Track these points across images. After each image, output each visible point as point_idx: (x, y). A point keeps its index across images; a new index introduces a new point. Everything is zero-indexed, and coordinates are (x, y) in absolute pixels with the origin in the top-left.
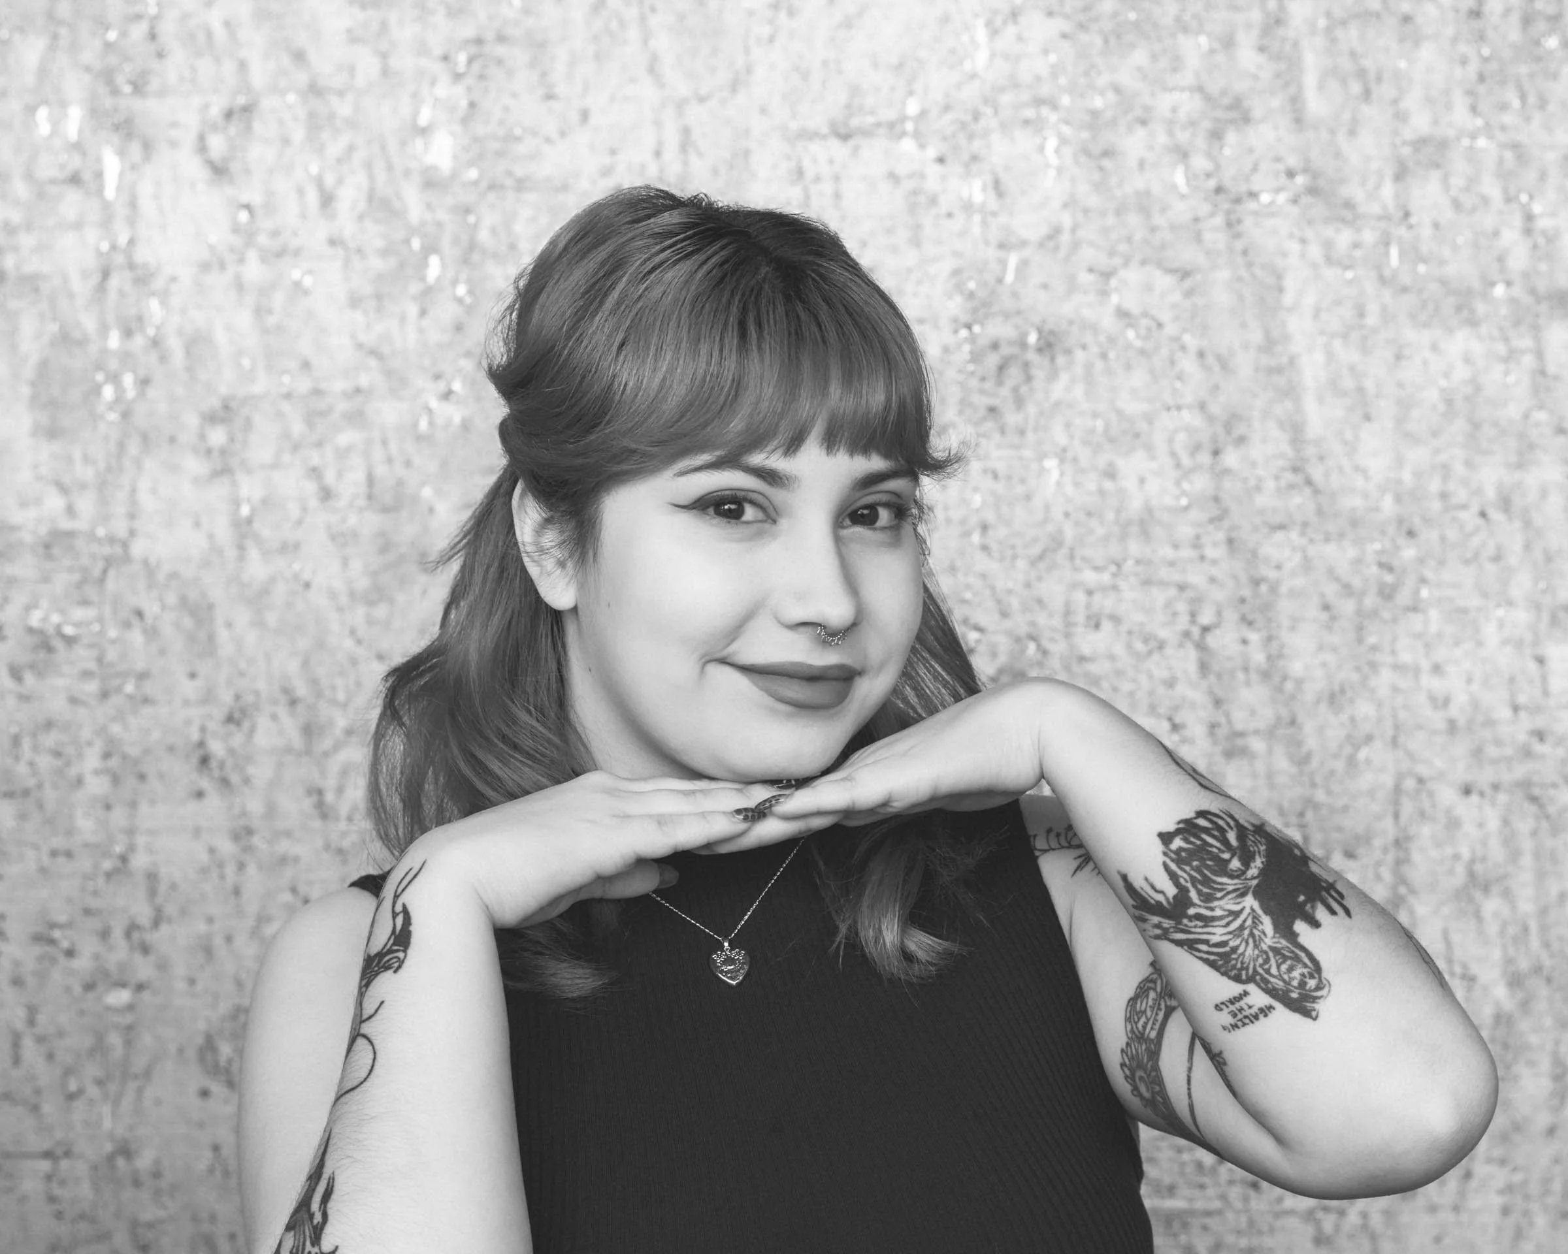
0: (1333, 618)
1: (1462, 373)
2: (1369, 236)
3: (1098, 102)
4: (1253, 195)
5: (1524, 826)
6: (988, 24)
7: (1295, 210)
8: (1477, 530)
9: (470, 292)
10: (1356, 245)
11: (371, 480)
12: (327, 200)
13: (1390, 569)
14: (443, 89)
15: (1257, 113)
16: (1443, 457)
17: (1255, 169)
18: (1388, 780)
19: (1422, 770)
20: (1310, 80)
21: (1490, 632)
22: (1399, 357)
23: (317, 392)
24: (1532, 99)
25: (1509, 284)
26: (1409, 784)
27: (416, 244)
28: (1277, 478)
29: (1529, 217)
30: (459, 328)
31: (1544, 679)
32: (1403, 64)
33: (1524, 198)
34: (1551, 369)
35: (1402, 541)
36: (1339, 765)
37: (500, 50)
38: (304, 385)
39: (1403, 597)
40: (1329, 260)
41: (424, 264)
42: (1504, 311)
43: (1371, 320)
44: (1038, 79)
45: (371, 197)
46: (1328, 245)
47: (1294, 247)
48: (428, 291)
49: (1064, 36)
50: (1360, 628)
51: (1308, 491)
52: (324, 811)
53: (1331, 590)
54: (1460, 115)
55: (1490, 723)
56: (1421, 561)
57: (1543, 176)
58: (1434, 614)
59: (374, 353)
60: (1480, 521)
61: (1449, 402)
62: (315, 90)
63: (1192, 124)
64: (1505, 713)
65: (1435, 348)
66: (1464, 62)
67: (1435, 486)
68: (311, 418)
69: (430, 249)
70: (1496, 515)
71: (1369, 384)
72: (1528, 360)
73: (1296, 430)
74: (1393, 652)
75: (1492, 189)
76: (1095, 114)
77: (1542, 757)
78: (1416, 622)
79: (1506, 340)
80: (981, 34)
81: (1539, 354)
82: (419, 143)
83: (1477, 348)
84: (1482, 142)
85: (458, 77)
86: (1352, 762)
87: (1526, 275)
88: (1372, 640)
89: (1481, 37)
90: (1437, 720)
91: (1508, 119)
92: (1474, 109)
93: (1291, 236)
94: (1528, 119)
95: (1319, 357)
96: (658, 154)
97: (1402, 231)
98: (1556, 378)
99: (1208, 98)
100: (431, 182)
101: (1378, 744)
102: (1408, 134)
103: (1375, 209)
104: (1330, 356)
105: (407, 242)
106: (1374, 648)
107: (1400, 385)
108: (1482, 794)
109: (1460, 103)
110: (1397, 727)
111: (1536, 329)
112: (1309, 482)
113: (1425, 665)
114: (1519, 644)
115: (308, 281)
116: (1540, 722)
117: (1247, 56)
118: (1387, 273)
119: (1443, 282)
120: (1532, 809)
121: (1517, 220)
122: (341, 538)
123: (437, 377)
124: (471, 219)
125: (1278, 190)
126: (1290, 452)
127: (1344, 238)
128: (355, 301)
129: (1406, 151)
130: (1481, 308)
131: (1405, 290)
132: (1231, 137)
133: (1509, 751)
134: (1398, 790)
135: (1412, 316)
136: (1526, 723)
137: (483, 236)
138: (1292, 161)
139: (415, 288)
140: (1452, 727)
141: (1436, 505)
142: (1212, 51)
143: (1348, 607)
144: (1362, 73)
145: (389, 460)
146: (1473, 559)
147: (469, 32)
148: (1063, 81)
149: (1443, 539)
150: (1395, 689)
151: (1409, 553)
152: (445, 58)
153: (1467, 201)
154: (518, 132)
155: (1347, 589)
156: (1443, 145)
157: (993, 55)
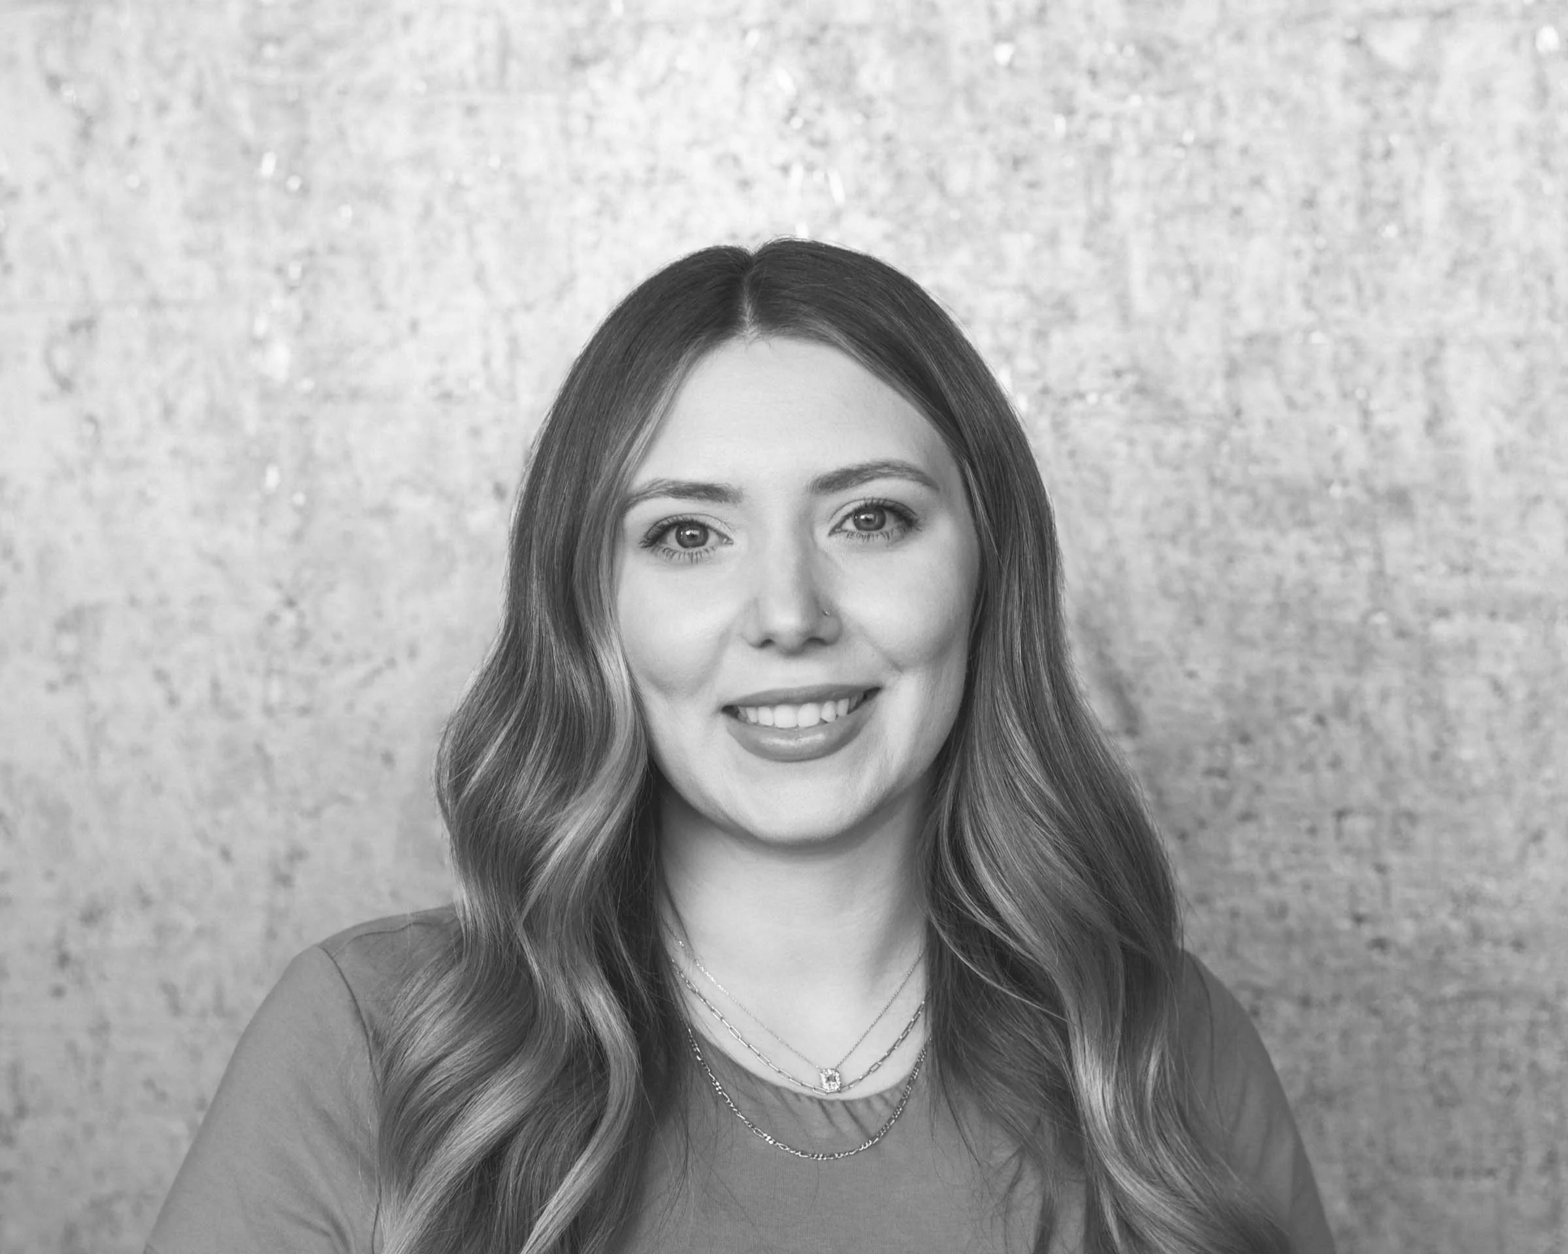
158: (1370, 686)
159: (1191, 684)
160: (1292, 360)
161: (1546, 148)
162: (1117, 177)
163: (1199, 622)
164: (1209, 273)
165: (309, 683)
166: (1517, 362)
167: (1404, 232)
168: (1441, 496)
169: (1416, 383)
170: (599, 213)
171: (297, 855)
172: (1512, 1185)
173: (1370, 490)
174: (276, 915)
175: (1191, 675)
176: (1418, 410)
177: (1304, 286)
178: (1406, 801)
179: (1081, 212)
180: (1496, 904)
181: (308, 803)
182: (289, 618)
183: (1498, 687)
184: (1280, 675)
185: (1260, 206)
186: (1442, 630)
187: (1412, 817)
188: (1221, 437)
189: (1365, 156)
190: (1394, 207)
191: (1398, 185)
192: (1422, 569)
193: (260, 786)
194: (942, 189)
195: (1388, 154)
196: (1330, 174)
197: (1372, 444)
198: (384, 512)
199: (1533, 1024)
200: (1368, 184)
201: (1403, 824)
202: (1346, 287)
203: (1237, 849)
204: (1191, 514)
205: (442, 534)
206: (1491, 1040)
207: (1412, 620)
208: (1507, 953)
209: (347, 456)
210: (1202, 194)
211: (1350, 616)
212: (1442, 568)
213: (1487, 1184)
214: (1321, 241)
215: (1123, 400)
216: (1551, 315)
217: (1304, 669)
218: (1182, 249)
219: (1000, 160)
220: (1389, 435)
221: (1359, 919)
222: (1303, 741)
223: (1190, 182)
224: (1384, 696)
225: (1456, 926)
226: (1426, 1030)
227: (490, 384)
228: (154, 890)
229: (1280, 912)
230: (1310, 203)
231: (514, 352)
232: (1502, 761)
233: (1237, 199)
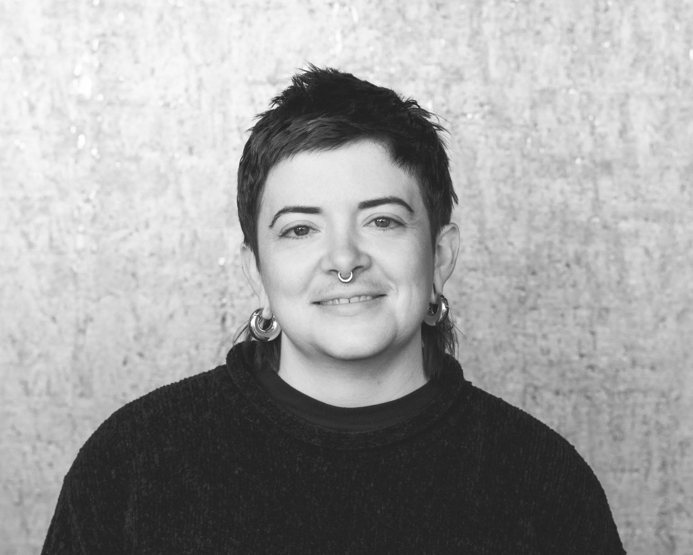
0: (497, 312)
1: (559, 199)
2: (518, 135)
3: (393, 70)
4: (464, 115)
5: (584, 410)
6: (342, 32)
7: (483, 122)
8: (564, 273)
9: (99, 152)
10: (511, 139)
11: (51, 239)
12: (32, 108)
13: (523, 289)
14: (87, 58)
15: (467, 76)
16: (549, 239)
17: (465, 102)
18: (520, 387)
19: (537, 383)
20: (492, 61)
21: (570, 320)
22: (530, 192)
23: (26, 198)
24: (596, 72)
25: (583, 158)
26: (531, 389)
27: (73, 130)
28: (472, 247)
29: (593, 127)
30: (93, 169)
31: (595, 342)
32: (535, 54)
33: (591, 118)
34: (602, 198)
35: (530, 277)
36: (498, 380)
37: (113, 40)
38: (19, 194)
39: (530, 303)
40: (499, 146)
41: (76, 139)
42: (580, 171)
43: (518, 174)
44: (365, 59)
45: (53, 107)
46: (499, 139)
47: (482, 139)
48: (79, 153)
49: (377, 38)
50: (509, 317)
51: (485, 253)
52: (28, 392)
53: (496, 299)
54: (562, 80)
55: (569, 362)
56: (539, 286)
57: (600, 108)
58: (543, 311)
59: (53, 180)
60: (566, 269)
61: (553, 213)
62: (26, 56)
63: (436, 81)
64: (576, 358)
65: (547, 188)
66: (565, 53)
67: (545, 252)
68: (24, 210)
69: (80, 132)
70: (574, 266)
71: (516, 204)
72: (591, 194)
73: (481, 224)
74: (524, 328)
75: (576, 113)
76: (391, 75)
77: (592, 378)
78: (534, 314)
79: (581, 184)
80: (338, 37)
81: (596, 191)
82: (75, 82)
83: (567, 188)
84: (572, 92)
85: (93, 52)
86: (503, 379)
87: (591, 154)
88: (515, 322)
89: (573, 42)
90: (544, 359)
91: (584, 80)
92: (569, 76)
93: (481, 134)
94: (594, 81)
95: (493, 190)
96: (186, 90)
97: (534, 134)
98: (604, 202)
99: (444, 69)
100: (81, 101)
101: (516, 371)
102: (537, 87)
103: (521, 122)
104: (498, 190)
105: (69, 129)
106: (516, 326)
107: (530, 204)
108: (564, 395)
109: (562, 73)
110: (526, 363)
111: (595, 180)
112: (487, 248)
113: (539, 334)
114: (583, 326)
115: (23, 146)
116: (593, 362)
117: (463, 49)
118: (525, 152)
119: (552, 157)
120: (588, 402)
121: (588, 128)
122: (37, 266)
123: (83, 192)
124: (99, 119)
125: (475, 113)
126: (478, 235)
127: (506, 136)
128: (44, 156)
129: (536, 96)
130: (569, 169)
131: (533, 160)
132: (455, 88)
133: (577, 375)
134: (525, 392)
135: (537, 173)
136: (586, 362)
137: (105, 127)
138: (483, 99)
139: (73, 150)
140: (551, 364)
141: (546, 261)
142: (446, 47)
143: (504, 307)
144: (516, 58)
145: (60, 230)
146: (562, 286)
147: (99, 30)
148: (376, 60)
149: (548, 276)
150: (525, 345)
151: (532, 282)
152: (88, 43)
153: (564, 118)
154: (121, 78)
155: (503, 299)
156: (553, 92)
157: (344, 47)
158: (591, 250)
159: (510, 248)
160: (560, 101)
161: (677, 10)
162: (484, 15)
163: (515, 219)
164: (524, 61)
165: (97, 238)
166: (661, 106)
167: (613, 45)
168: (625, 165)
169: (616, 114)
170: (242, 22)
171: (89, 319)
172: (646, 475)
173: (594, 162)
174: (78, 348)
175: (511, 244)
176: (616, 126)
177: (567, 68)
178: (605, 303)
179: (467, 30)
180: (643, 349)
181: (94, 295)
182: (88, 208)
183: (647, 252)
184: (550, 244)
185: (548, 30)
186: (624, 226)
187: (607, 310)
188: (526, 136)
189: (596, 9)
190: (608, 34)
191: (611, 24)
192: (616, 198)
193: (71, 287)
194: (404, 18)
195: (607, 10)
196: (581, 18)
197: (595, 141)
198: (136, 159)
199: (658, 404)
200: (597, 22)
201: (603, 313)
202: (586, 69)
203: (529, 324)
204: (513, 170)
205: (163, 170)
206: (638, 411)
207: (610, 221)
208: (647, 371)
209: (119, 132)
210: (523, 24)
211: (583, 218)
212: (624, 198)
213: (635, 475)
214: (575, 48)
215: (483, 117)
216: (677, 85)
217: (562, 242)
218: (512, 49)
219: (431, 5)
220: (603, 137)
221: (582, 356)
222: (560, 275)
223: (517, 19)
224: (597, 255)
225: (625, 359)
226: (610, 406)
227: (188, 100)
228: (18, 336)
229: (546, 352)
230: (571, 30)
231: (200, 86)
232: (648, 285)
233: (538, 27)
